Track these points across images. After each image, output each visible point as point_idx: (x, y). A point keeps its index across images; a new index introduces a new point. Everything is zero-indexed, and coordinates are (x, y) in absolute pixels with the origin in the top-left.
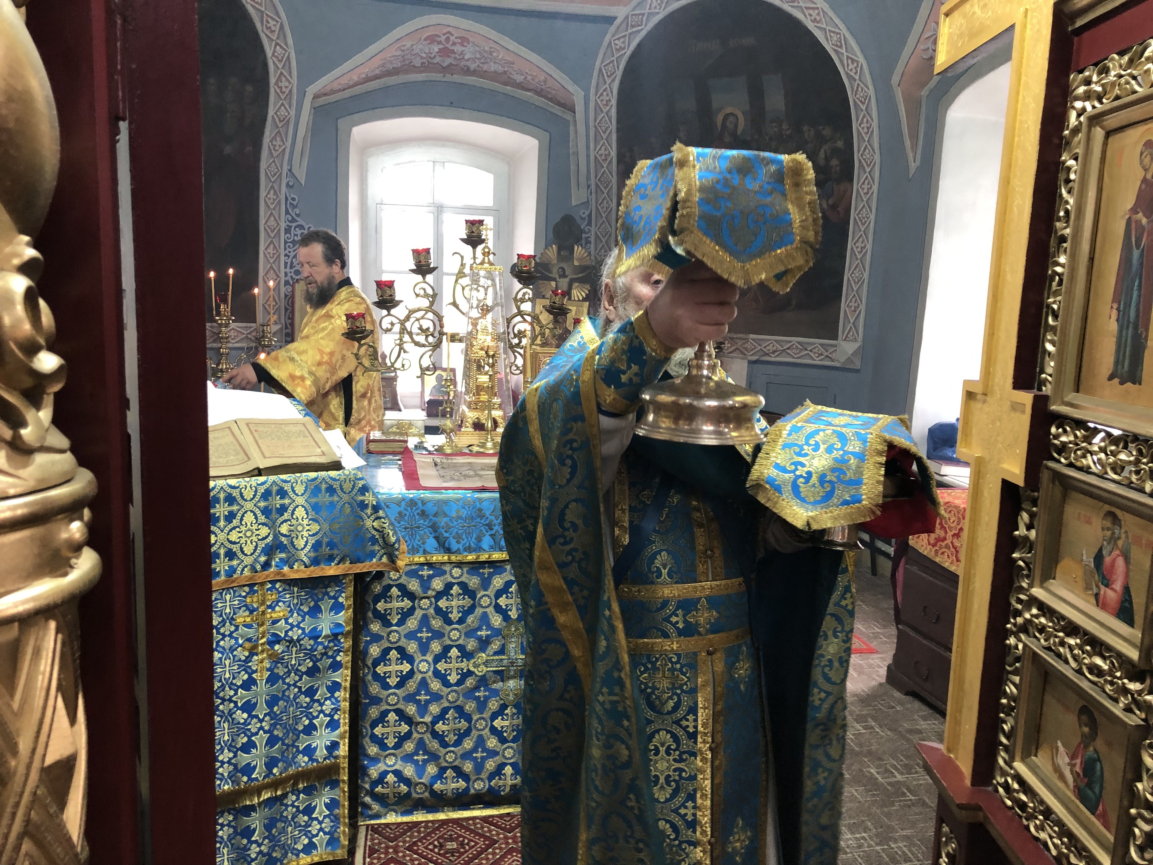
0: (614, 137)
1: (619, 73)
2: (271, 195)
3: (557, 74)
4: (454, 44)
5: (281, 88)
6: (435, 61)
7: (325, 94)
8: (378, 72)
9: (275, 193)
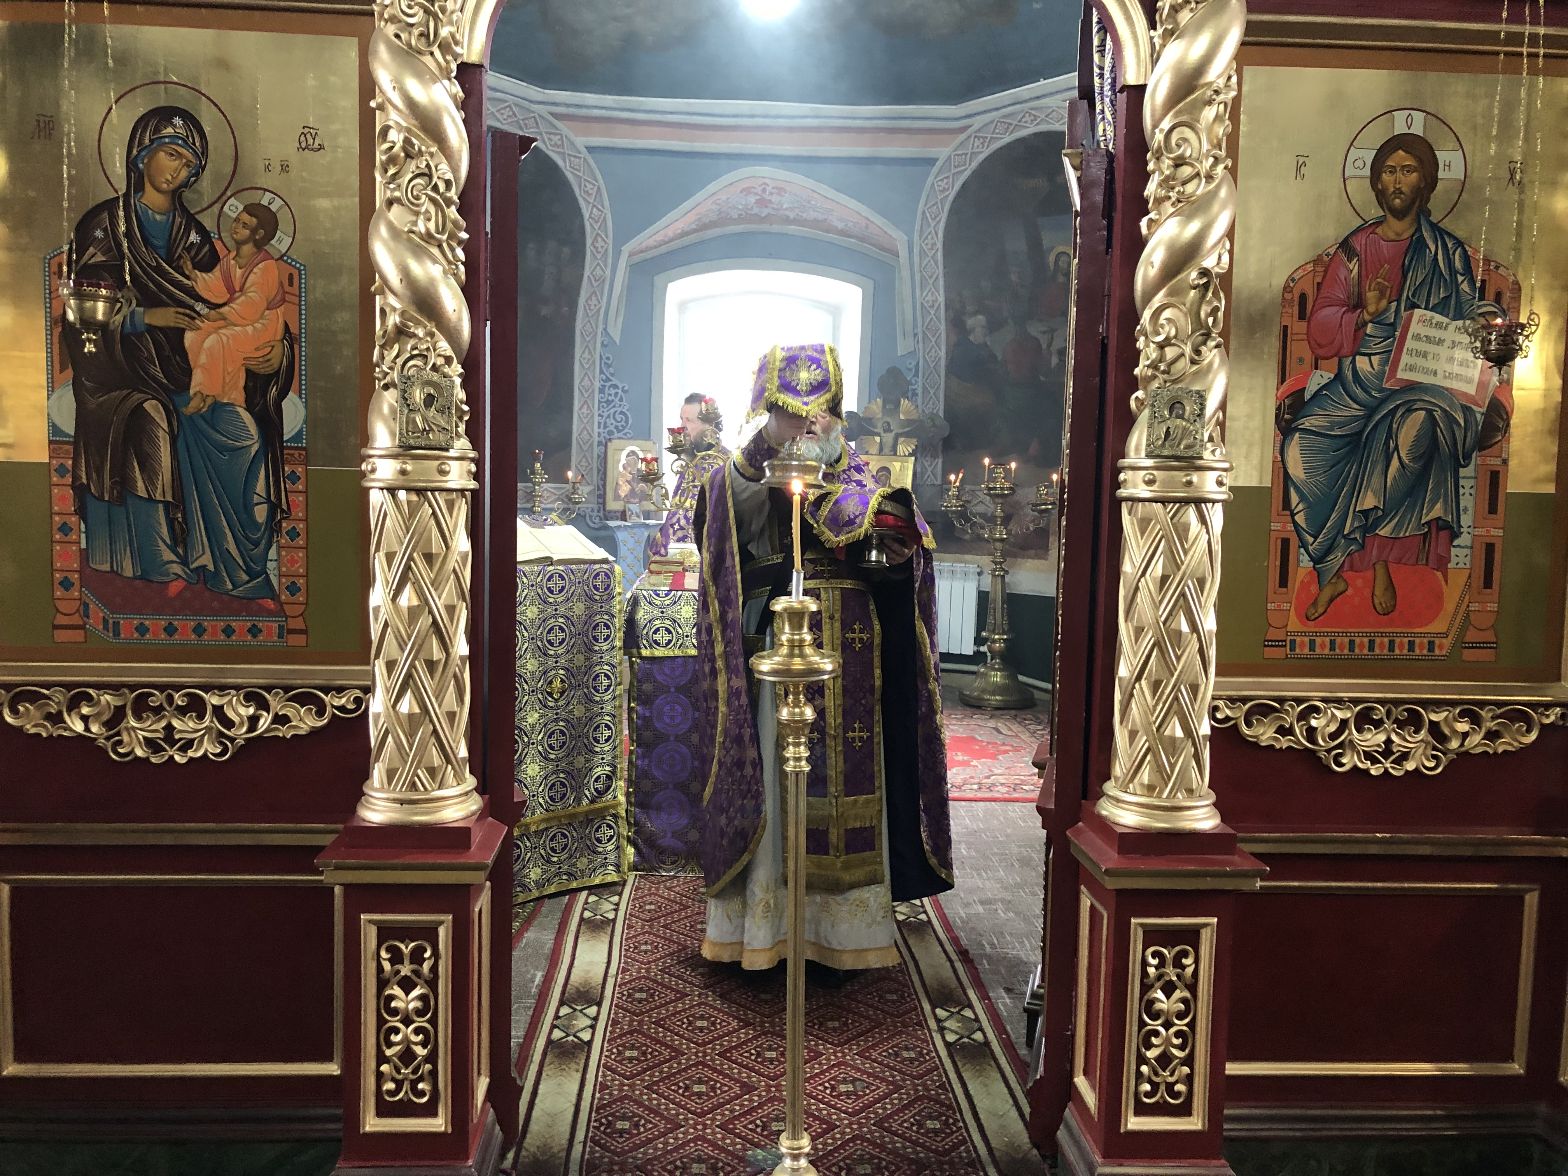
0: (941, 282)
1: (944, 215)
2: (586, 355)
3: (878, 220)
4: (771, 194)
5: (596, 248)
6: (753, 212)
7: (642, 252)
8: (694, 226)
9: (590, 352)
